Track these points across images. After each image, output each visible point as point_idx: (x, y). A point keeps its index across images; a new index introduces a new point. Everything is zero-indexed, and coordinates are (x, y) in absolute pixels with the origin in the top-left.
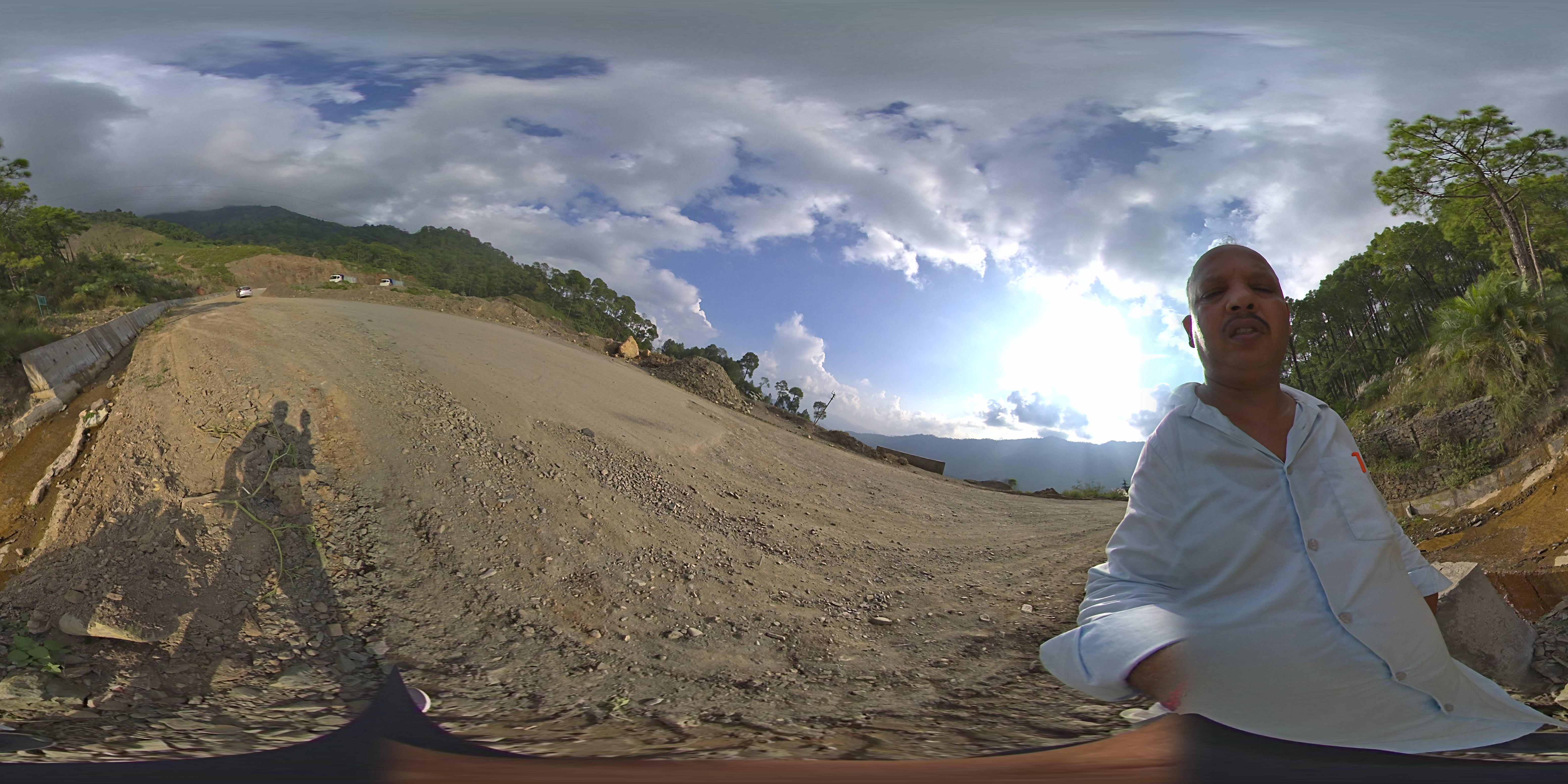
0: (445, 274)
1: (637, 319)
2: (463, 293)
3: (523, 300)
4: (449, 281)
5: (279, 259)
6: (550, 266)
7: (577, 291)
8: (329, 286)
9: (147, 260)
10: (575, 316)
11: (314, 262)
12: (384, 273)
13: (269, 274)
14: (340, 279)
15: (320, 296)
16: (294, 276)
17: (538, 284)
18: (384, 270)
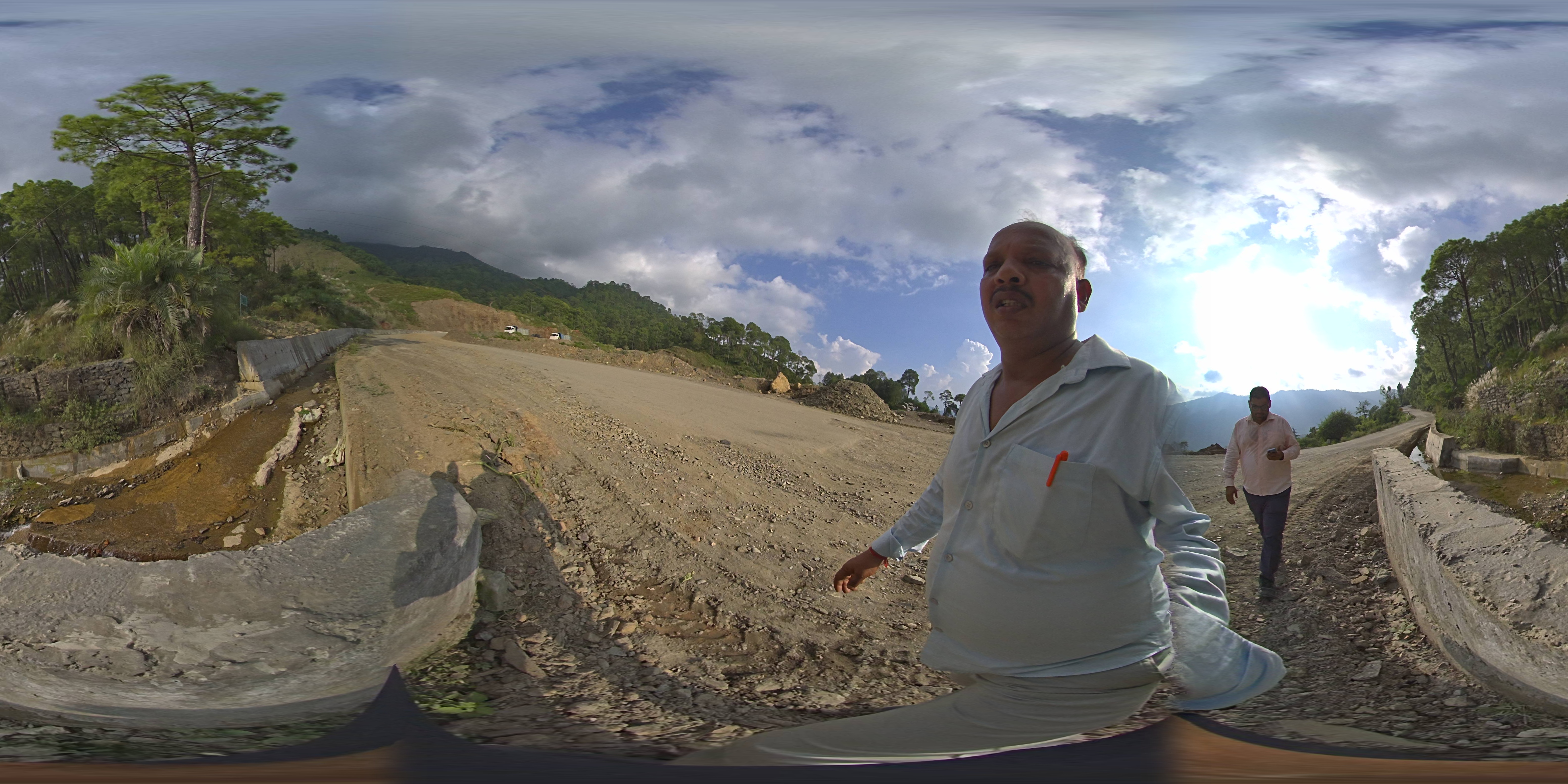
0: (609, 329)
1: (794, 357)
2: (627, 347)
3: (683, 352)
4: (612, 335)
5: (459, 305)
6: (705, 315)
7: (733, 338)
8: (503, 336)
9: (340, 286)
11: (490, 311)
12: (554, 327)
13: (450, 318)
14: (514, 331)
15: (497, 345)
16: (472, 323)
17: (696, 334)
18: (554, 324)
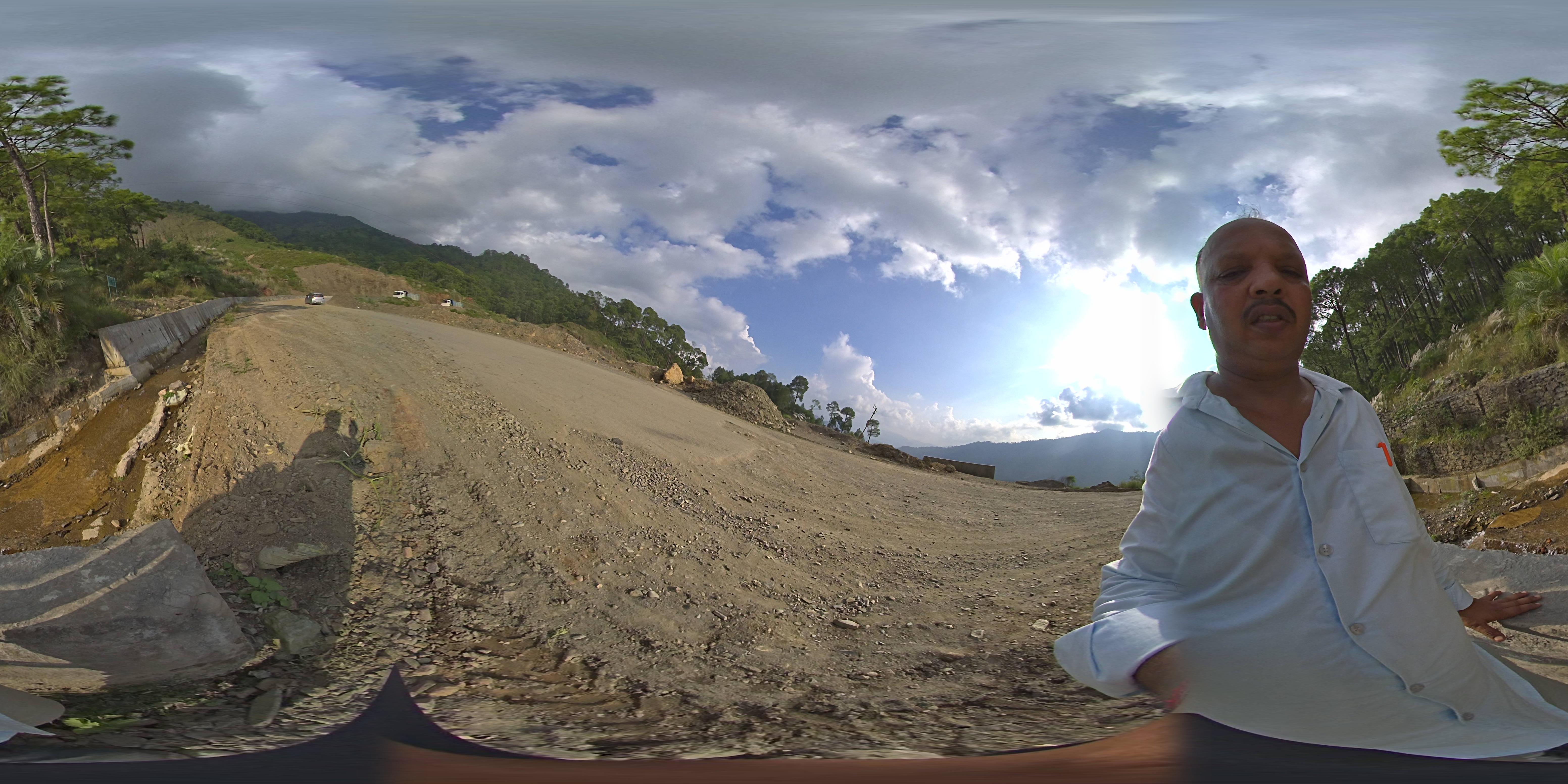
0: (503, 299)
1: (687, 348)
2: (519, 319)
3: (576, 328)
4: (506, 305)
5: (347, 269)
6: (604, 295)
7: (629, 320)
8: (391, 301)
9: (217, 255)
10: (627, 344)
11: (379, 275)
12: (446, 293)
13: (335, 282)
14: (403, 295)
15: (383, 310)
16: (358, 287)
17: (592, 312)
18: (447, 290)
